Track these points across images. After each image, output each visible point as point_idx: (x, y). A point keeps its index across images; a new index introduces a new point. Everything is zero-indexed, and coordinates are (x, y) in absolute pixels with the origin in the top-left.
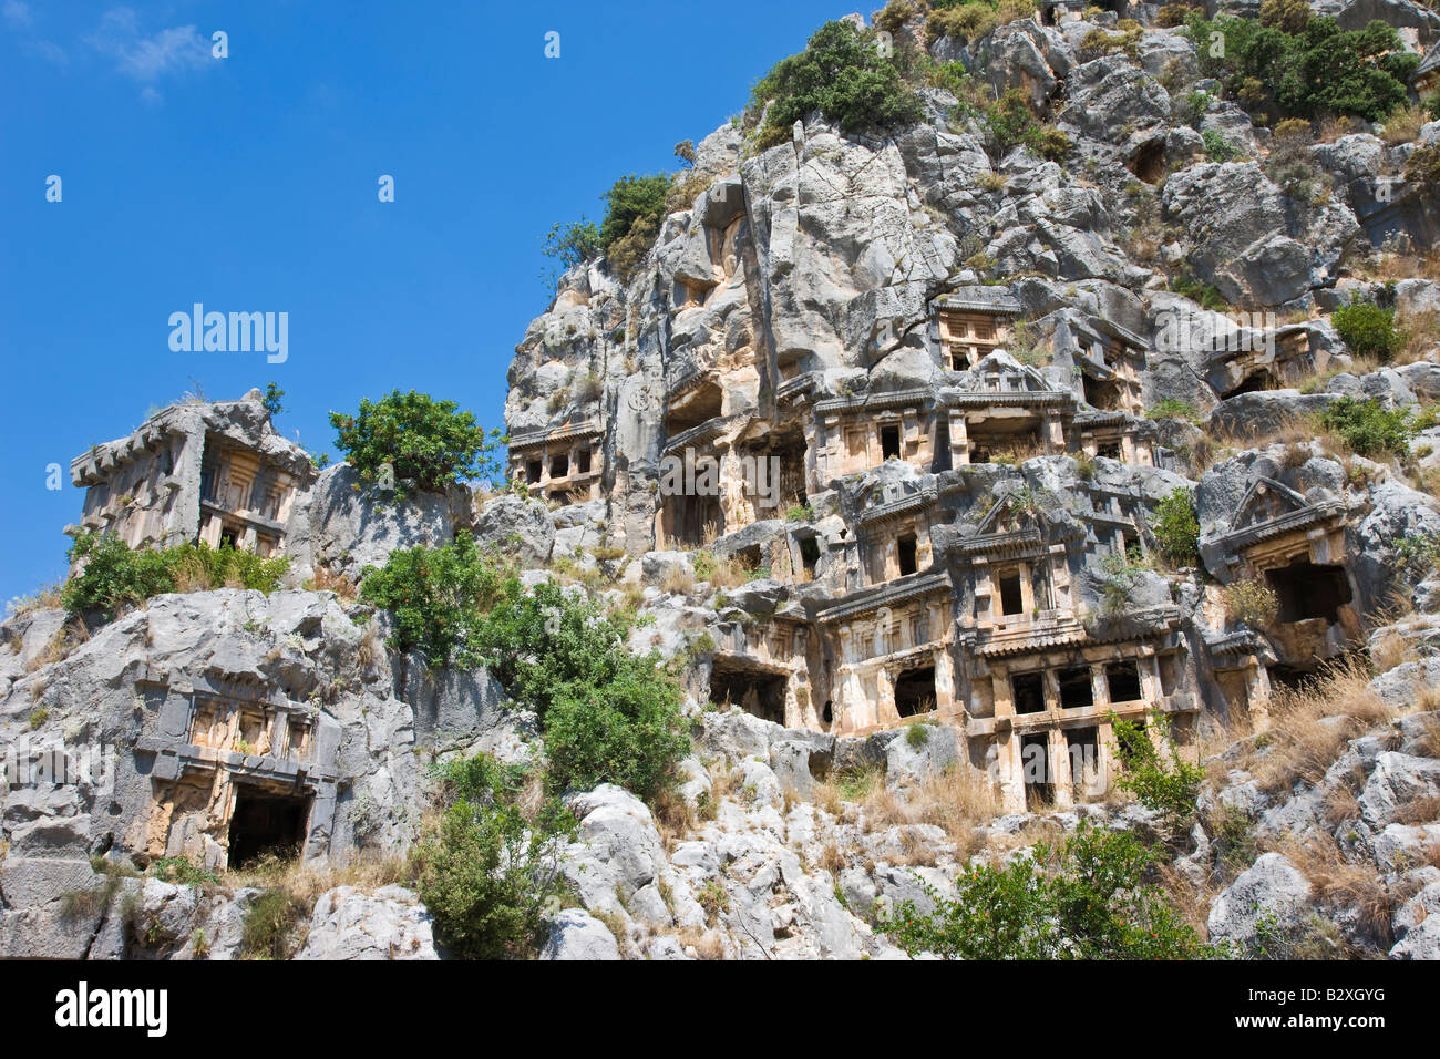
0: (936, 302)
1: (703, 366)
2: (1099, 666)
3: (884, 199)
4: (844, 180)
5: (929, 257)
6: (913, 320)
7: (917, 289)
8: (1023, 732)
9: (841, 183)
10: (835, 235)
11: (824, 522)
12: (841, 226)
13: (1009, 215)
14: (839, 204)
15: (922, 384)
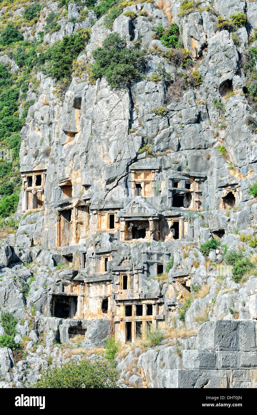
0: (130, 167)
1: (67, 176)
2: (144, 305)
3: (120, 121)
4: (108, 112)
5: (131, 148)
6: (120, 177)
7: (124, 164)
8: (127, 321)
9: (107, 112)
10: (102, 138)
11: (89, 249)
12: (104, 134)
13: (164, 124)
14: (105, 123)
15: (119, 203)
